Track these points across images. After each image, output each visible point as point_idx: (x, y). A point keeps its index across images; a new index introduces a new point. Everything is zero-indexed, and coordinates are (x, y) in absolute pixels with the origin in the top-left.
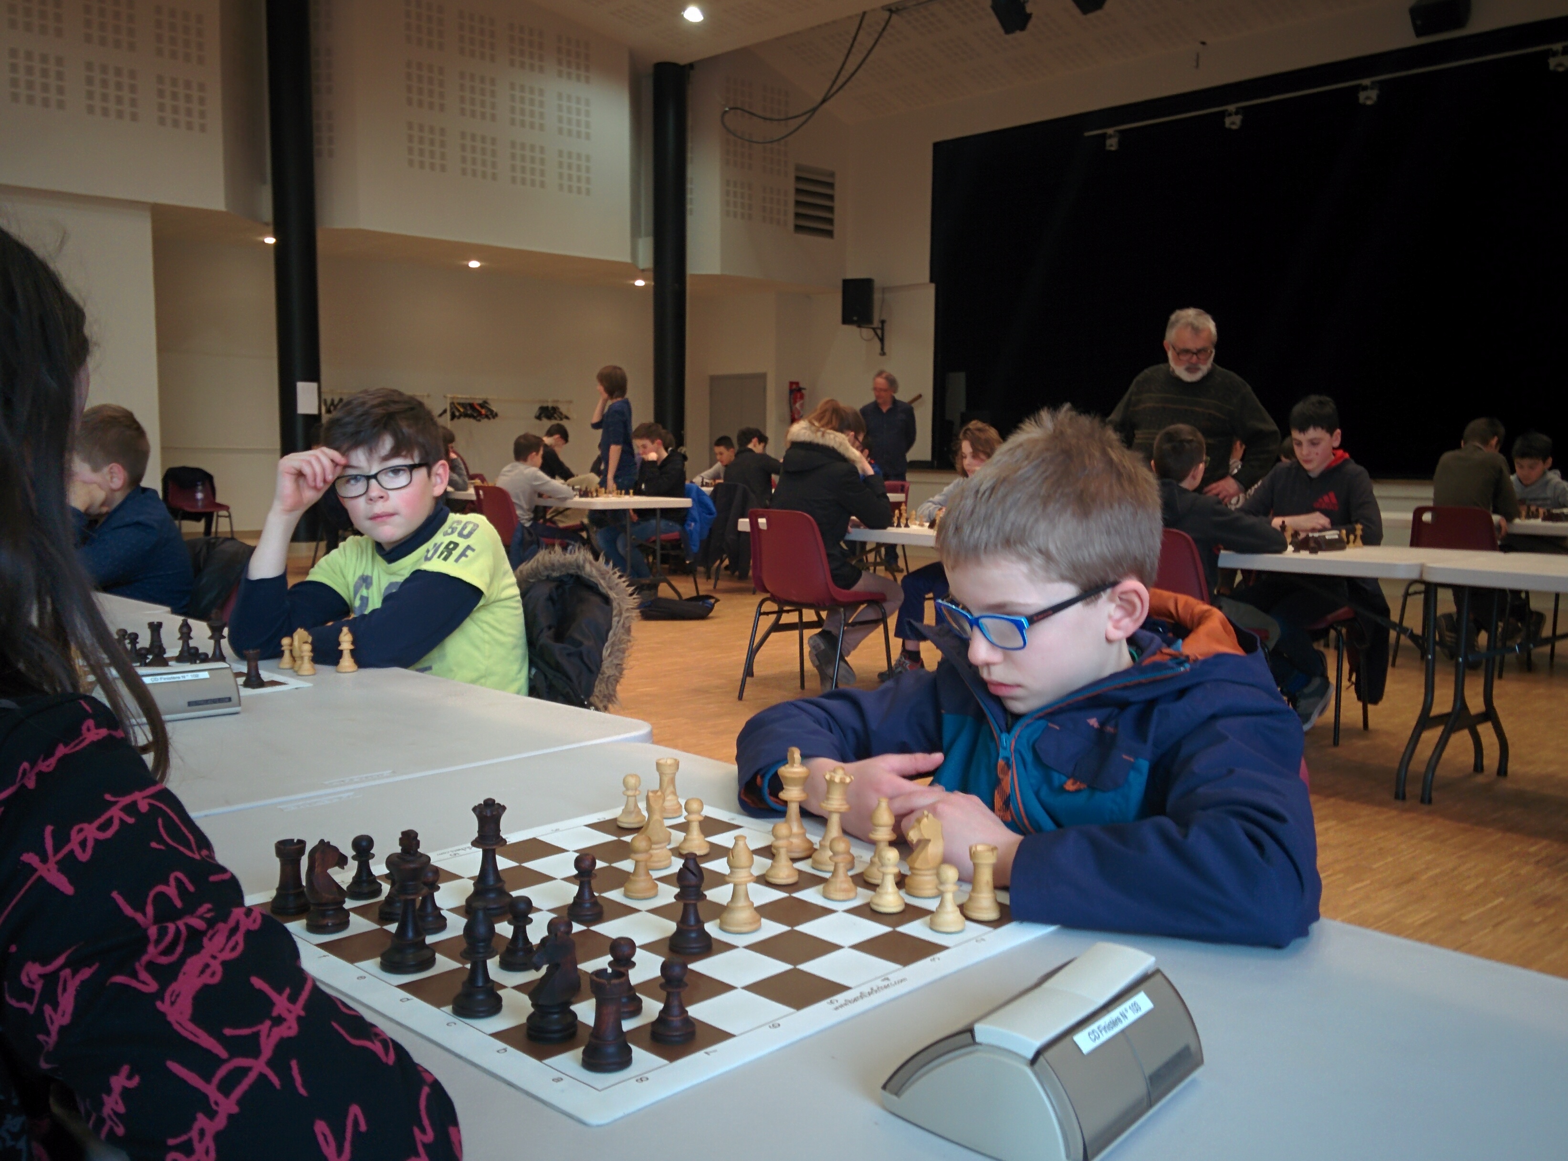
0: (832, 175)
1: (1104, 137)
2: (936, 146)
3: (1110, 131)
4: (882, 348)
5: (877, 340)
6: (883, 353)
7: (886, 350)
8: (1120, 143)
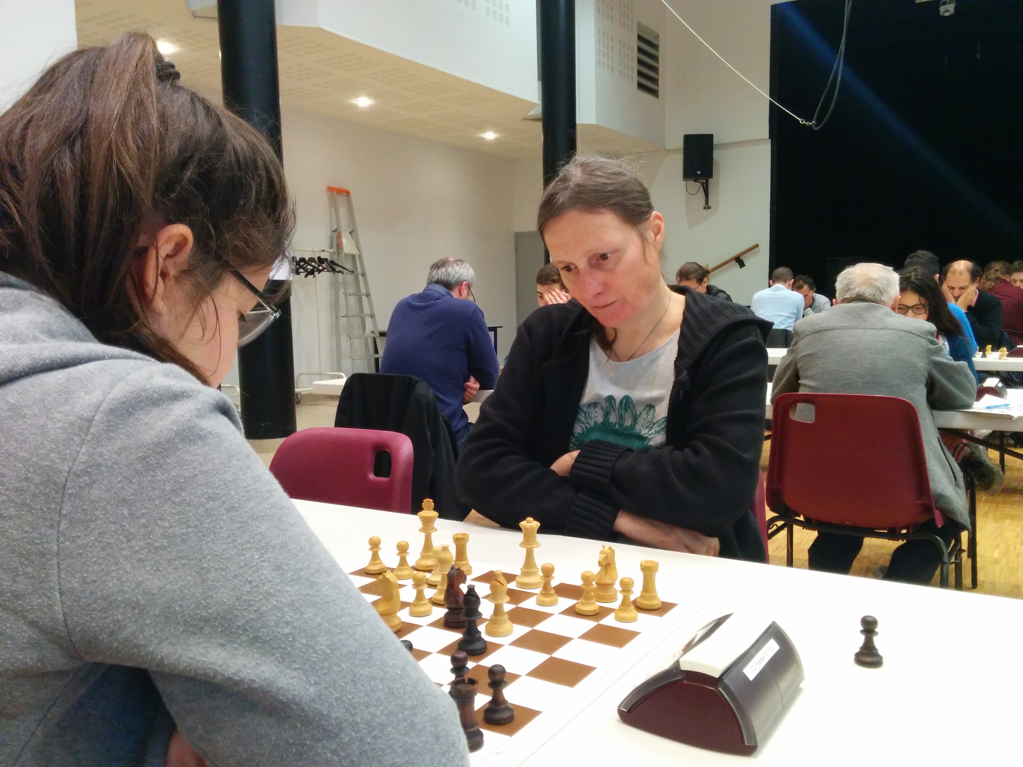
0: (657, 37)
2: (775, 8)
4: (707, 203)
5: (702, 195)
6: (707, 207)
7: (710, 204)
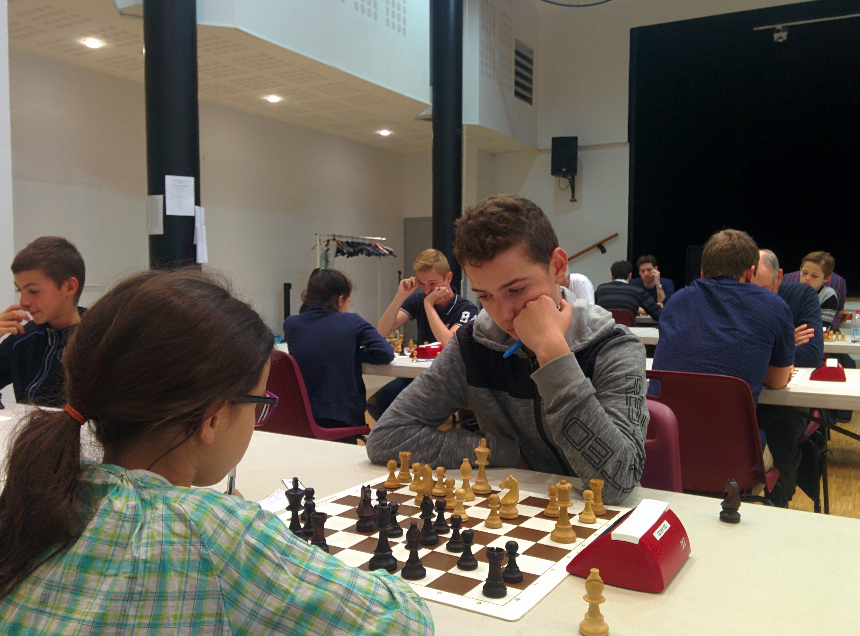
0: (531, 53)
1: (772, 31)
2: (634, 32)
3: (779, 27)
4: (573, 196)
5: (569, 190)
6: (573, 200)
7: (576, 197)
8: (788, 36)
